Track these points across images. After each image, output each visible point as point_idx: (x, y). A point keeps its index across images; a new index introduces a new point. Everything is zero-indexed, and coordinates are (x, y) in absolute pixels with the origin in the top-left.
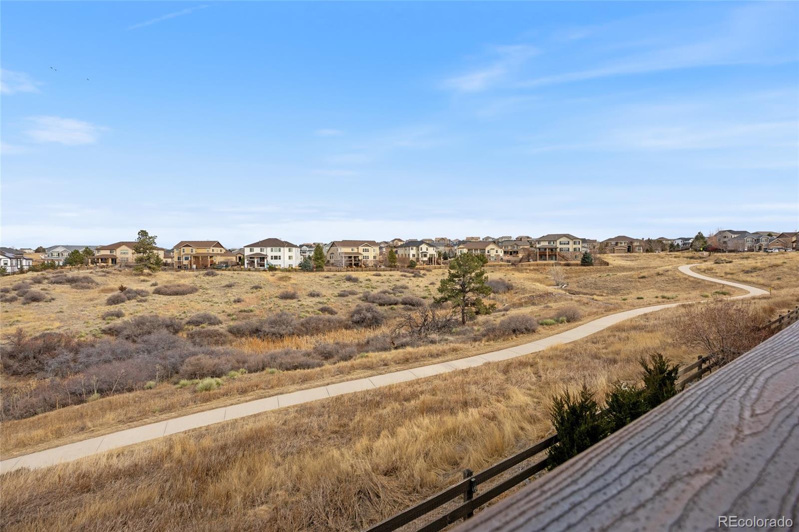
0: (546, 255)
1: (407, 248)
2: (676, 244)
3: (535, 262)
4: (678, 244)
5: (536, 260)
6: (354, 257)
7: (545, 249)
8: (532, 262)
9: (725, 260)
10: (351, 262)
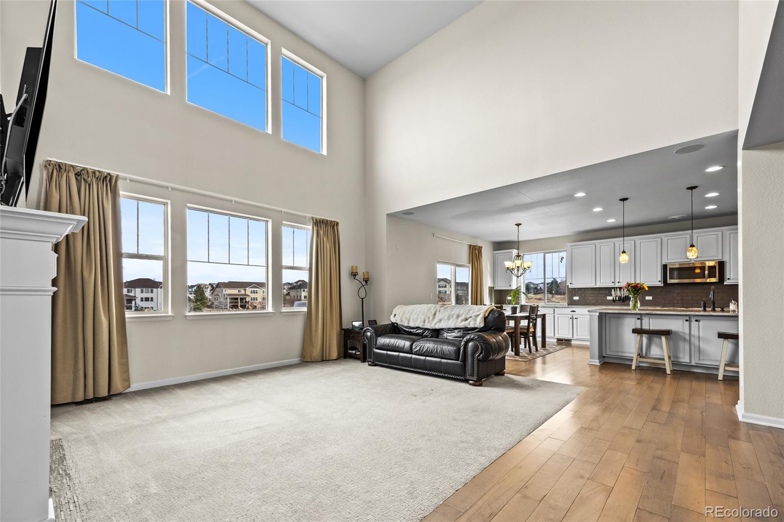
1: (299, 290)
2: (539, 288)
4: (541, 288)
6: (241, 299)
10: (237, 304)
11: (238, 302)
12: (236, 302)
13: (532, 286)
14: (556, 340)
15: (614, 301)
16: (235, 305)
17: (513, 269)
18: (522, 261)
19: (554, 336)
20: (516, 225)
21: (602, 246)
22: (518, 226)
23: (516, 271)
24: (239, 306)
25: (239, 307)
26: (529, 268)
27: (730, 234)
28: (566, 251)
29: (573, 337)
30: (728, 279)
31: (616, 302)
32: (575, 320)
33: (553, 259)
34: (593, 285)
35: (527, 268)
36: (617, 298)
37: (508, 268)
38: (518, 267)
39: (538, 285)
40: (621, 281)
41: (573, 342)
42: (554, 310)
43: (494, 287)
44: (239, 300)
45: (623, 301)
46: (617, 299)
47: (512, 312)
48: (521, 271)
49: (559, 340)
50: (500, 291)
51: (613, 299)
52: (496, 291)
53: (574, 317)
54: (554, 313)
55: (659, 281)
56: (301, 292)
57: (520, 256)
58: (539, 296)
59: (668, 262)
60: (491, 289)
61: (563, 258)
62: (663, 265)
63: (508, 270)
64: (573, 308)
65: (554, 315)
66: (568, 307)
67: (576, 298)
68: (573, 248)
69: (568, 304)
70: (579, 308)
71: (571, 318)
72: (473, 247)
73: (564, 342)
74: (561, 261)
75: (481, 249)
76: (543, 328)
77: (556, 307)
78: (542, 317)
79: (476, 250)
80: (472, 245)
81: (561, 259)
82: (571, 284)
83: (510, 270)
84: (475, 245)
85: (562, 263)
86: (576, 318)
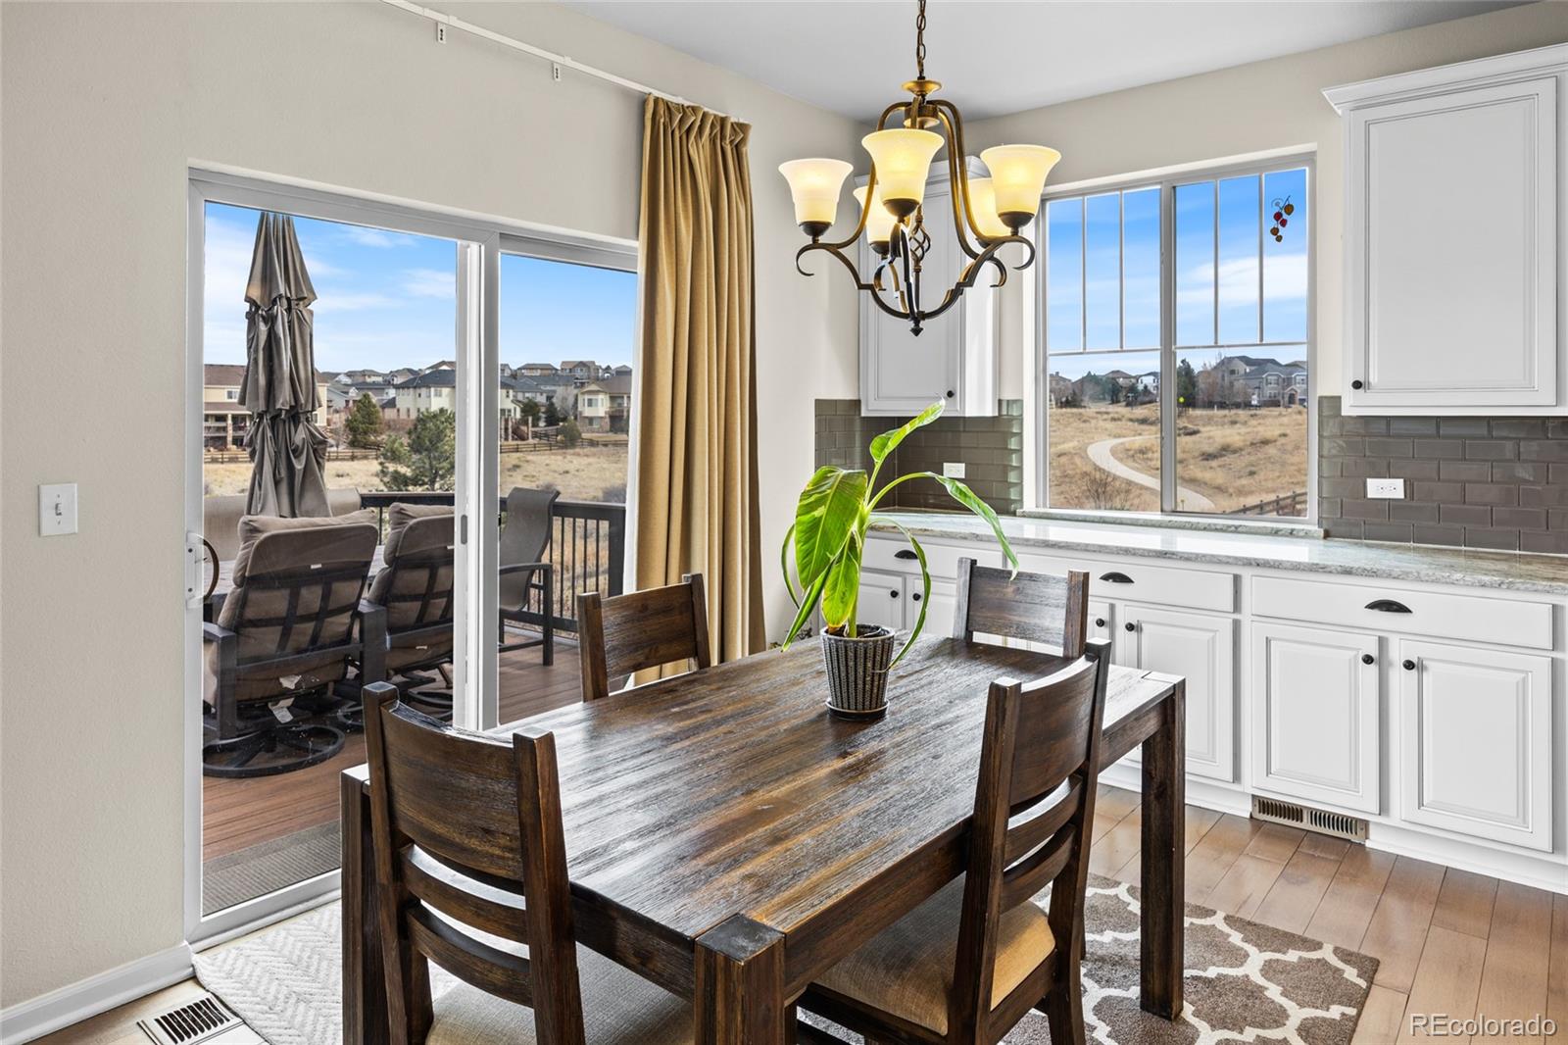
1: (423, 391)
2: (1140, 387)
4: (1146, 387)
6: (235, 418)
9: (1185, 428)
10: (222, 434)
11: (225, 429)
12: (218, 429)
13: (1121, 381)
14: (1244, 809)
16: (219, 438)
19: (1237, 777)
24: (230, 439)
25: (230, 446)
29: (1383, 809)
32: (1401, 681)
39: (1137, 378)
42: (1237, 579)
43: (857, 404)
44: (230, 422)
47: (835, 694)
49: (1266, 806)
52: (872, 424)
53: (1398, 653)
54: (1237, 606)
56: (429, 396)
57: (931, 110)
58: (1140, 412)
60: (834, 418)
61: (1289, 209)
63: (815, 245)
64: (1389, 576)
65: (1236, 625)
66: (1348, 572)
67: (1386, 488)
68: (1368, 124)
69: (1327, 535)
70: (1436, 581)
71: (1368, 660)
72: (671, 119)
73: (1306, 824)
74: (1275, 231)
75: (743, 141)
76: (1155, 824)
77: (1249, 563)
78: (1151, 725)
79: (692, 139)
80: (656, 100)
81: (1278, 216)
82: (1357, 385)
83: (840, 250)
84: (687, 103)
85: (1279, 239)
86: (1409, 665)
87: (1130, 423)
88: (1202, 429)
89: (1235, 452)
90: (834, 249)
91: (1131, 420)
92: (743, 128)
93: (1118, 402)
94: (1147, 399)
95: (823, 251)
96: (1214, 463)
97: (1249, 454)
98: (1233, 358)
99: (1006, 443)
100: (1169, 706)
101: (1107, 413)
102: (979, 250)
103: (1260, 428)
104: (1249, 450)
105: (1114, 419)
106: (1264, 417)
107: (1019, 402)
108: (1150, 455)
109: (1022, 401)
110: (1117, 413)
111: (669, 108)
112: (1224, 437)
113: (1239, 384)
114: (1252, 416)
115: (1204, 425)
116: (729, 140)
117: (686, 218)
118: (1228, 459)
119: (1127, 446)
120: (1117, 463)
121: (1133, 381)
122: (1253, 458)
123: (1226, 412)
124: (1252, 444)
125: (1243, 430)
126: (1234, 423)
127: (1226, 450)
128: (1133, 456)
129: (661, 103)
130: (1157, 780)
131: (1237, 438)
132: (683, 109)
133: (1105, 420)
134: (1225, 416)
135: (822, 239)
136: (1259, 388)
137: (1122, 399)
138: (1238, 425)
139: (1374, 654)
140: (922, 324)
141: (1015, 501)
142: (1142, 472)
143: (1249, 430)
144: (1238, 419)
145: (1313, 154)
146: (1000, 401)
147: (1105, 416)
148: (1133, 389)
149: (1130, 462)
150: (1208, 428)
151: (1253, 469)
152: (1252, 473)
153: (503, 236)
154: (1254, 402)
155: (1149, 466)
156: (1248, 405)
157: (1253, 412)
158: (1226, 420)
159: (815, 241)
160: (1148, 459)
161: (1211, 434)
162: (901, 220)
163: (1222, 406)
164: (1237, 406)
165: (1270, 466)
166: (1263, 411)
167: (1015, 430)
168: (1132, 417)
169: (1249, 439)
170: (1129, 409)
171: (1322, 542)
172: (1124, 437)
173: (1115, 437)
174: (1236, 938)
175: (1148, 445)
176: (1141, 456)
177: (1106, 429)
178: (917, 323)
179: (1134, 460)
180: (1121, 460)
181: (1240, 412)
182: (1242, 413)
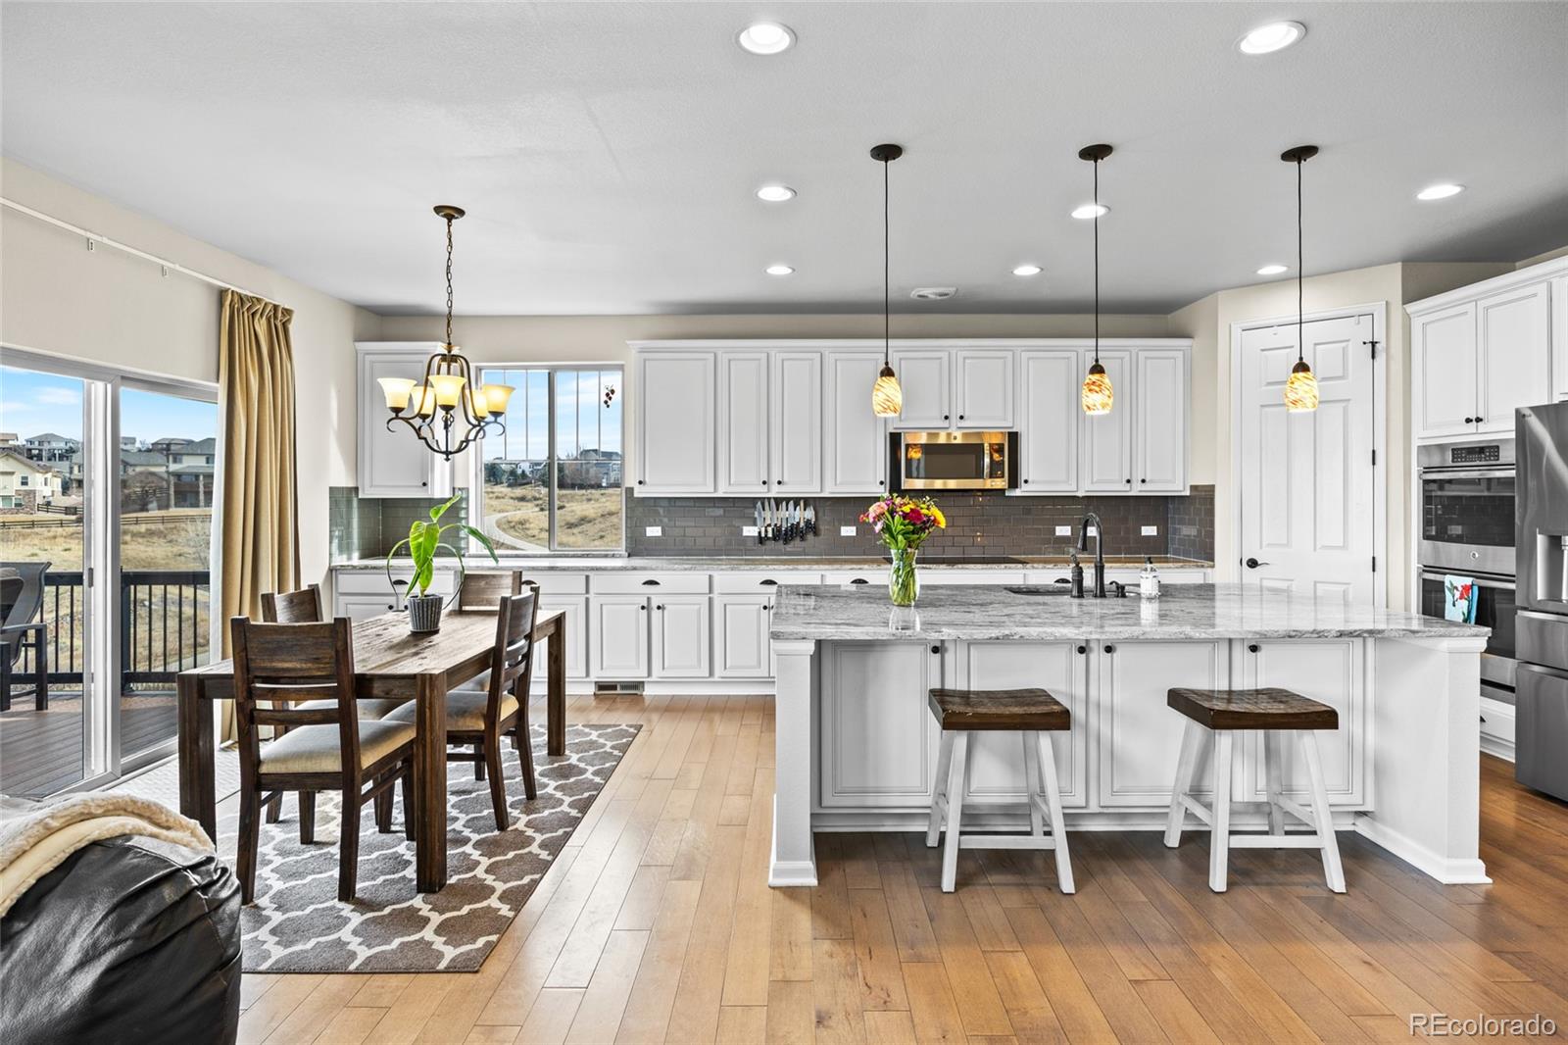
0: (198, 493)
2: (519, 471)
3: (163, 513)
4: (523, 471)
5: (167, 507)
7: (197, 476)
8: (154, 513)
14: (591, 690)
15: (761, 540)
17: (424, 417)
18: (465, 380)
19: (588, 675)
20: (438, 209)
21: (735, 359)
22: (450, 218)
23: (439, 424)
26: (496, 414)
27: (1029, 359)
28: (621, 368)
29: (649, 674)
30: (1026, 482)
31: (768, 542)
32: (656, 614)
33: (581, 391)
34: (705, 490)
35: (490, 418)
36: (770, 529)
37: (397, 410)
38: (447, 408)
40: (786, 479)
41: (649, 691)
42: (587, 577)
43: (351, 489)
45: (786, 542)
46: (770, 535)
47: (415, 625)
48: (460, 428)
49: (602, 686)
50: (385, 503)
51: (760, 533)
52: (366, 503)
53: (654, 605)
54: (587, 592)
55: (882, 483)
57: (454, 358)
58: (519, 492)
59: (903, 425)
60: (341, 499)
61: (613, 392)
62: (891, 434)
63: (397, 417)
64: (652, 569)
65: (587, 600)
66: (635, 569)
67: (654, 531)
68: (645, 360)
69: (629, 556)
70: (669, 570)
71: (643, 608)
72: (242, 305)
73: (619, 691)
74: (606, 402)
75: (289, 320)
76: (553, 673)
77: (592, 569)
78: (552, 630)
79: (256, 321)
80: (233, 292)
81: (607, 395)
82: (640, 483)
83: (411, 421)
84: (251, 295)
85: (608, 406)
86: (659, 608)
87: (512, 501)
88: (566, 505)
89: (590, 522)
90: (406, 420)
91: (512, 498)
92: (288, 312)
93: (502, 483)
94: (525, 481)
95: (401, 421)
96: (575, 531)
97: (600, 522)
98: (589, 451)
99: (458, 514)
100: (559, 622)
101: (493, 493)
102: (474, 422)
103: (608, 504)
104: (601, 519)
105: (497, 497)
106: (611, 495)
107: (467, 489)
108: (527, 526)
109: (468, 489)
110: (501, 492)
111: (241, 299)
112: (583, 510)
113: (593, 471)
114: (602, 494)
115: (568, 502)
116: (279, 320)
117: (254, 371)
118: (585, 527)
119: (510, 519)
120: (501, 533)
121: (514, 466)
122: (602, 526)
123: (584, 491)
124: (602, 516)
125: (597, 505)
126: (589, 500)
127: (584, 520)
128: (514, 527)
129: (236, 296)
130: (554, 655)
131: (592, 511)
132: (251, 299)
133: (491, 498)
134: (583, 495)
135: (400, 415)
136: (607, 474)
137: (504, 481)
138: (593, 502)
139: (646, 605)
140: (450, 457)
141: (464, 548)
142: (521, 539)
143: (601, 505)
144: (593, 497)
145: (623, 365)
146: (454, 489)
147: (491, 495)
148: (513, 473)
149: (512, 532)
150: (572, 504)
151: (603, 534)
152: (602, 537)
153: (123, 378)
154: (604, 485)
155: (527, 535)
156: (599, 486)
157: (603, 491)
158: (584, 498)
159: (397, 415)
160: (526, 529)
161: (574, 508)
162: (447, 413)
163: (581, 487)
164: (592, 487)
165: (614, 531)
166: (610, 491)
167: (464, 506)
168: (513, 495)
169: (600, 512)
170: (509, 489)
171: (627, 559)
172: (507, 512)
173: (499, 512)
174: (587, 730)
175: (526, 518)
176: (520, 526)
177: (492, 506)
178: (447, 456)
179: (516, 531)
180: (504, 530)
181: (593, 491)
182: (596, 493)
